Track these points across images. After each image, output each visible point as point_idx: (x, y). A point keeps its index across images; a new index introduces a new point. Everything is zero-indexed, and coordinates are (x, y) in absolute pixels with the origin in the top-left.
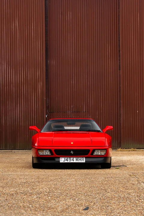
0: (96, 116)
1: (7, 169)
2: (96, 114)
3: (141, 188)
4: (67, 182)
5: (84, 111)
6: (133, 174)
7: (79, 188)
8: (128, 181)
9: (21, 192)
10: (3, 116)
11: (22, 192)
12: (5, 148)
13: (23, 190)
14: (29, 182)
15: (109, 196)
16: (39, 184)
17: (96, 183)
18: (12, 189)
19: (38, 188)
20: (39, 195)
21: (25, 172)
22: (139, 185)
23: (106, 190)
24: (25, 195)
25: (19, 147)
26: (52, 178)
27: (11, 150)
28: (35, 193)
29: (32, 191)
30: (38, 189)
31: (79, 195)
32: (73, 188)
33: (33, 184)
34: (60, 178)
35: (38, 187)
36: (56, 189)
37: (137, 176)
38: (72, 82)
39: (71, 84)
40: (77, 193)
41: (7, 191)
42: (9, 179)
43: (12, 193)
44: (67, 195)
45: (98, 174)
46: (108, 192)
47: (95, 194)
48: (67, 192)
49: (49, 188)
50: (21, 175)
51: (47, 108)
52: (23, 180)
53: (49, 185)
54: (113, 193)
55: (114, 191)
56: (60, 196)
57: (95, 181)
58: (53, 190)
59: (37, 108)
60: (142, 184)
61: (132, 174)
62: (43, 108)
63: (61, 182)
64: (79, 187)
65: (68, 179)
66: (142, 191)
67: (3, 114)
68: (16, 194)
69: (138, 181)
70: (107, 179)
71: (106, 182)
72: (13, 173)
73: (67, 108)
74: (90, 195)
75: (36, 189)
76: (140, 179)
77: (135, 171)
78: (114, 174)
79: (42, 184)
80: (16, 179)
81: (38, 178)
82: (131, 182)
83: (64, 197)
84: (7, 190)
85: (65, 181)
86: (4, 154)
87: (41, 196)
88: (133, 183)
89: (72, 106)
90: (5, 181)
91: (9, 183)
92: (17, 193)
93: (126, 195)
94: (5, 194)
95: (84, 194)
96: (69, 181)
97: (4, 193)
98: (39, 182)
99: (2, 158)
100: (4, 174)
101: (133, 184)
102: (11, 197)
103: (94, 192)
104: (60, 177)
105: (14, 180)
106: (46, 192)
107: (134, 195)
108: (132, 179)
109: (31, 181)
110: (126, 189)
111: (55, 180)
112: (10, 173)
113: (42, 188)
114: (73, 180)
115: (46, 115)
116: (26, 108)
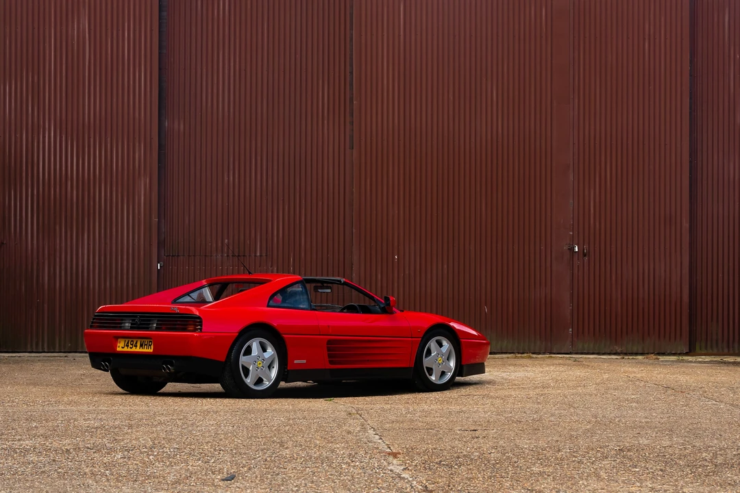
0: (289, 266)
1: (53, 400)
2: (290, 261)
3: (365, 440)
4: (197, 427)
5: (258, 254)
6: (358, 411)
7: (221, 440)
8: (339, 426)
9: (87, 446)
10: (44, 263)
11: (89, 446)
12: (48, 347)
13: (91, 442)
14: (107, 427)
16: (130, 431)
17: (265, 429)
18: (68, 441)
19: (128, 439)
20: (129, 452)
21: (98, 406)
22: (361, 434)
24: (95, 452)
26: (163, 419)
27: (65, 354)
28: (119, 448)
29: (112, 445)
31: (219, 453)
32: (208, 440)
33: (117, 430)
34: (181, 419)
35: (127, 436)
36: (169, 441)
37: (366, 416)
38: (226, 179)
39: (226, 182)
40: (215, 450)
41: (55, 445)
42: (61, 419)
43: (67, 449)
44: (191, 454)
46: (287, 448)
47: (257, 451)
48: (193, 447)
49: (153, 440)
50: (89, 412)
51: (161, 244)
52: (92, 422)
53: (153, 433)
54: (297, 449)
55: (301, 446)
56: (177, 455)
57: (263, 425)
58: (163, 442)
59: (133, 244)
60: (369, 431)
61: (353, 412)
62: (151, 245)
63: (184, 427)
64: (222, 437)
65: (200, 421)
67: (44, 259)
68: (75, 449)
69: (363, 426)
71: (287, 428)
72: (69, 407)
73: (214, 245)
74: (245, 454)
75: (123, 440)
76: (369, 422)
77: (364, 406)
78: (313, 411)
79: (137, 431)
80: (75, 420)
81: (130, 418)
82: (345, 428)
83: (185, 457)
84: (54, 442)
85: (192, 425)
86: (46, 364)
87: (133, 455)
88: (351, 429)
89: (226, 241)
90: (50, 424)
91: (60, 427)
92: (79, 448)
94: (50, 449)
95: (231, 450)
96: (201, 425)
98: (130, 427)
99: (41, 373)
100: (46, 408)
101: (349, 432)
102: (64, 456)
103: (254, 447)
104: (182, 417)
105: (72, 421)
106: (146, 448)
108: (351, 422)
109: (111, 424)
110: (329, 442)
111: (168, 422)
112: (61, 407)
113: (137, 439)
114: (212, 423)
115: (158, 263)
116: (106, 244)
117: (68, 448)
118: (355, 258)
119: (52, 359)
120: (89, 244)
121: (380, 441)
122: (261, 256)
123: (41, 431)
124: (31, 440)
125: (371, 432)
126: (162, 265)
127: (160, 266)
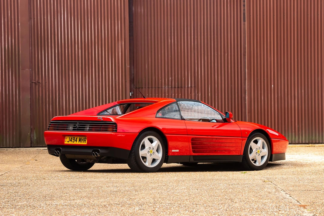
2: (208, 90)
3: (281, 197)
4: (176, 190)
5: (190, 86)
6: (268, 179)
7: (194, 198)
8: (262, 189)
9: (115, 202)
10: (62, 94)
13: (117, 200)
15: (237, 206)
16: (137, 193)
17: (217, 191)
18: (103, 200)
20: (141, 206)
22: (277, 193)
23: (232, 200)
24: (121, 206)
28: (135, 203)
29: (130, 202)
30: (139, 199)
31: (197, 206)
32: (186, 198)
35: (137, 197)
36: (163, 199)
37: (274, 182)
40: (193, 204)
41: (96, 202)
44: (179, 207)
45: (217, 179)
46: (236, 203)
47: (218, 205)
48: (179, 202)
49: (153, 198)
53: (151, 194)
54: (242, 203)
55: (244, 201)
56: (171, 207)
57: (215, 189)
58: (160, 200)
59: (115, 81)
60: (281, 192)
61: (266, 180)
62: (126, 81)
64: (194, 196)
65: (176, 186)
66: (282, 200)
67: (62, 91)
68: (109, 205)
69: (276, 188)
70: (231, 186)
71: (231, 190)
73: (163, 81)
74: (212, 206)
75: (135, 199)
76: (278, 186)
77: (271, 176)
78: (241, 180)
82: (266, 190)
83: (177, 209)
88: (269, 190)
89: (170, 78)
92: (111, 204)
93: (260, 206)
95: (203, 204)
97: (93, 204)
101: (269, 193)
102: (105, 209)
103: (216, 202)
106: (151, 203)
107: (272, 206)
108: (267, 186)
110: (260, 199)
114: (184, 187)
115: (130, 92)
116: (99, 82)
117: (105, 204)
118: (248, 87)
120: (89, 82)
121: (291, 198)
123: (85, 194)
124: (81, 199)
125: (282, 192)
126: (132, 94)
127: (131, 94)
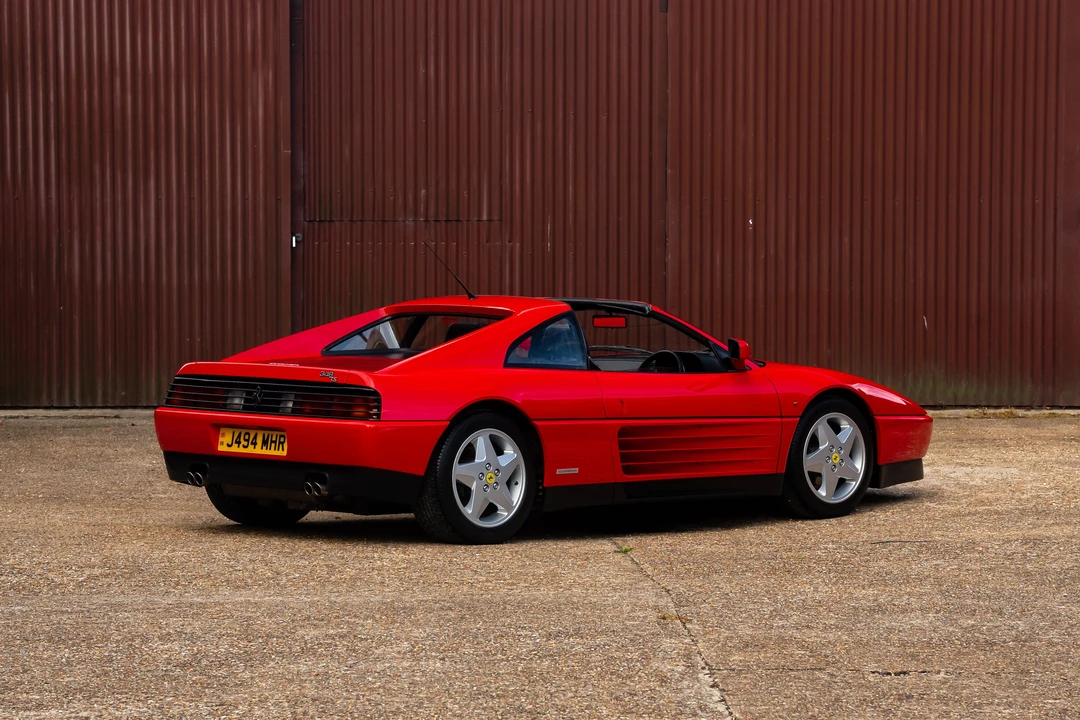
0: (544, 240)
2: (544, 231)
5: (485, 217)
10: (71, 236)
12: (82, 397)
25: (153, 394)
27: (115, 412)
38: (422, 70)
39: (421, 80)
51: (297, 199)
59: (244, 199)
62: (278, 200)
67: (71, 227)
73: (400, 201)
89: (423, 191)
115: (293, 235)
116: (190, 199)
118: (672, 223)
119: (90, 422)
120: (158, 200)
122: (489, 220)
126: (300, 239)
127: (296, 241)
